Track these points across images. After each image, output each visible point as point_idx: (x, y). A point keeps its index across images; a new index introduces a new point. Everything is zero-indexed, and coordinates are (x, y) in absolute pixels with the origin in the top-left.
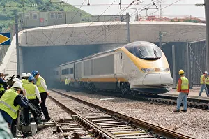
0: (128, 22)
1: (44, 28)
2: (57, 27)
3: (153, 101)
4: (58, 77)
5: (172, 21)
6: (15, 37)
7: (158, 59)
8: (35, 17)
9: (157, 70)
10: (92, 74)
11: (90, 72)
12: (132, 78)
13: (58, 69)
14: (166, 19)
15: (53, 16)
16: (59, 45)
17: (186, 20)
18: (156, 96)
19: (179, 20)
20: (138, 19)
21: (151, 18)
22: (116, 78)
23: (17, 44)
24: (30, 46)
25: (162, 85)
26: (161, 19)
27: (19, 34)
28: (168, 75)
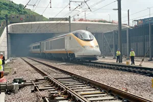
0: (70, 21)
1: (23, 23)
2: (30, 23)
3: (90, 65)
4: (30, 50)
5: (92, 21)
6: (6, 28)
7: (92, 40)
8: (18, 17)
9: (92, 47)
10: (51, 49)
11: (50, 48)
12: (77, 51)
13: (31, 46)
14: (89, 21)
15: (28, 17)
16: (31, 33)
17: (99, 21)
18: (90, 62)
19: (96, 21)
20: (74, 20)
21: (81, 20)
22: (67, 51)
23: (7, 31)
24: (15, 33)
25: (95, 56)
26: (86, 21)
27: (9, 26)
28: (98, 50)
